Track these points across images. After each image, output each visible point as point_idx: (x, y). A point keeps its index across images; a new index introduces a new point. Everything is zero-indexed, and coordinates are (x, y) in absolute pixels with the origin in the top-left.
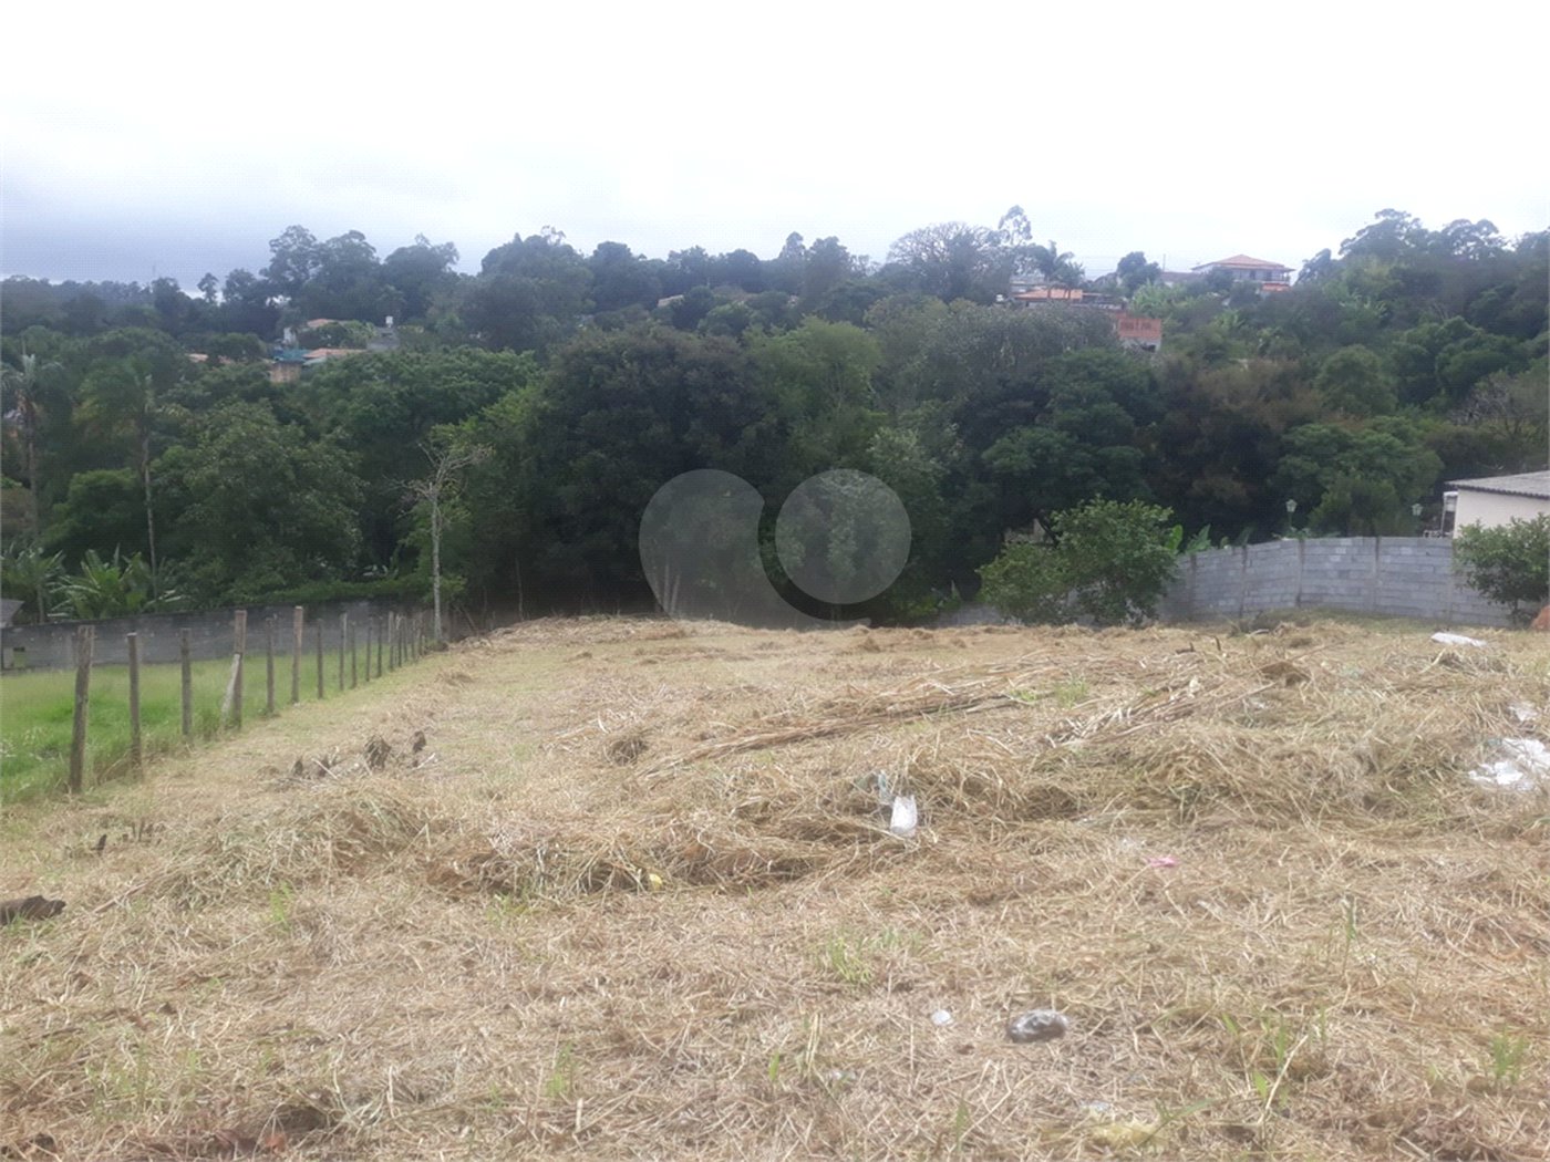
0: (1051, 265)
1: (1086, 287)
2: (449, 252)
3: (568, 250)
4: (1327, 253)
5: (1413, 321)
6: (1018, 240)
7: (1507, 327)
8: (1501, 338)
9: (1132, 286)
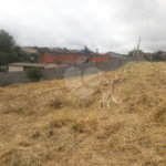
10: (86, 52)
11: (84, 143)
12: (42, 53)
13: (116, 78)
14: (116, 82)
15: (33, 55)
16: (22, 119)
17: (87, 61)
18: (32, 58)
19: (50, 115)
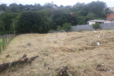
0: (56, 6)
1: (58, 7)
2: (6, 4)
3: (17, 4)
4: (74, 5)
5: (81, 10)
6: (53, 4)
7: (87, 10)
8: (87, 11)
9: (61, 7)
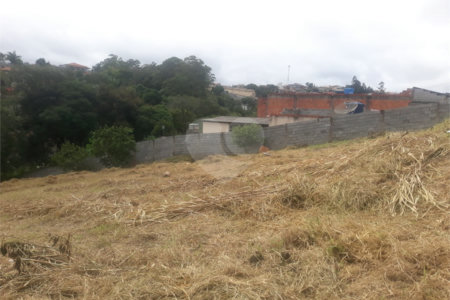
10: (357, 91)
11: (356, 286)
12: (263, 98)
13: (433, 147)
14: (431, 156)
15: (246, 101)
16: (228, 223)
17: (359, 109)
18: (245, 107)
19: (283, 221)
